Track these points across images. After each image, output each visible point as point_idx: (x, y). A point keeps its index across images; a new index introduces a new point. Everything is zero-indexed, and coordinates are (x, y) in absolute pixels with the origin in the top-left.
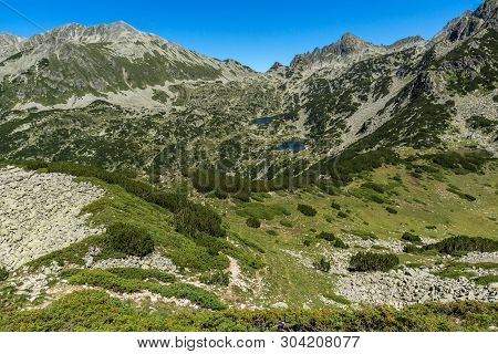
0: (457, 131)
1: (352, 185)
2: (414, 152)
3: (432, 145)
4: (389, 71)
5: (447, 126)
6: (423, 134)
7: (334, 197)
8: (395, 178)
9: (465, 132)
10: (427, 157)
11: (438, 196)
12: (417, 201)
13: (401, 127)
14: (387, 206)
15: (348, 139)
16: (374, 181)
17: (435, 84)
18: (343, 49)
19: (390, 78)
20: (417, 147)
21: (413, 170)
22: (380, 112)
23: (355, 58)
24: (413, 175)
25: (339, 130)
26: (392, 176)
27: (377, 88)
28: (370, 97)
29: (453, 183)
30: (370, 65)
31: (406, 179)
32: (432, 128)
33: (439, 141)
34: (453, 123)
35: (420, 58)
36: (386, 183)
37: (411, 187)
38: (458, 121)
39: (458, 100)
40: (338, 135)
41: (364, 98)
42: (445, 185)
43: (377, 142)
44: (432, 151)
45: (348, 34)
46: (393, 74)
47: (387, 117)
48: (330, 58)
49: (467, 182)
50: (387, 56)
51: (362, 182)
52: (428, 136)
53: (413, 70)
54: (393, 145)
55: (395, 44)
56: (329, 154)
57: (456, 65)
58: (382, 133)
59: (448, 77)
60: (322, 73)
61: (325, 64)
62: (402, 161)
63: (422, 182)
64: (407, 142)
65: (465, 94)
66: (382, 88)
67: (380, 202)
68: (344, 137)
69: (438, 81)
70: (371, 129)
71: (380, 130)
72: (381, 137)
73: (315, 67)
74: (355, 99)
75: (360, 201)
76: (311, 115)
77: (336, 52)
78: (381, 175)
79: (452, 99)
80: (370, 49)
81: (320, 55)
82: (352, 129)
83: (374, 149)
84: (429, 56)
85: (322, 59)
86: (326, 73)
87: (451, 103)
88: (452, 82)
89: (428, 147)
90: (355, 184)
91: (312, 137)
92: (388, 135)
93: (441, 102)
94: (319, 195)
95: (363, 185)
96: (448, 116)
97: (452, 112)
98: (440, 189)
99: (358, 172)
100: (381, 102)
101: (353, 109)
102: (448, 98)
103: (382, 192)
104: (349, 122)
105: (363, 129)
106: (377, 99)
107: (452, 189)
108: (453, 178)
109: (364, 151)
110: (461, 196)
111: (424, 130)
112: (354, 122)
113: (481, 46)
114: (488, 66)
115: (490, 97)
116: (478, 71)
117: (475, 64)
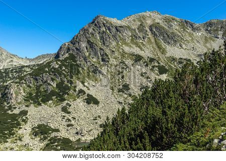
0: (20, 140)
5: (13, 134)
17: (14, 95)
30: (7, 73)
34: (20, 132)
57: (37, 80)
59: (28, 90)
65: (40, 104)
69: (18, 93)
79: (26, 109)
87: (24, 113)
88: (31, 94)
93: (17, 111)
96: (19, 124)
97: (23, 121)
102: (24, 108)
113: (60, 67)
114: (62, 82)
115: (59, 108)
116: (55, 85)
117: (53, 80)
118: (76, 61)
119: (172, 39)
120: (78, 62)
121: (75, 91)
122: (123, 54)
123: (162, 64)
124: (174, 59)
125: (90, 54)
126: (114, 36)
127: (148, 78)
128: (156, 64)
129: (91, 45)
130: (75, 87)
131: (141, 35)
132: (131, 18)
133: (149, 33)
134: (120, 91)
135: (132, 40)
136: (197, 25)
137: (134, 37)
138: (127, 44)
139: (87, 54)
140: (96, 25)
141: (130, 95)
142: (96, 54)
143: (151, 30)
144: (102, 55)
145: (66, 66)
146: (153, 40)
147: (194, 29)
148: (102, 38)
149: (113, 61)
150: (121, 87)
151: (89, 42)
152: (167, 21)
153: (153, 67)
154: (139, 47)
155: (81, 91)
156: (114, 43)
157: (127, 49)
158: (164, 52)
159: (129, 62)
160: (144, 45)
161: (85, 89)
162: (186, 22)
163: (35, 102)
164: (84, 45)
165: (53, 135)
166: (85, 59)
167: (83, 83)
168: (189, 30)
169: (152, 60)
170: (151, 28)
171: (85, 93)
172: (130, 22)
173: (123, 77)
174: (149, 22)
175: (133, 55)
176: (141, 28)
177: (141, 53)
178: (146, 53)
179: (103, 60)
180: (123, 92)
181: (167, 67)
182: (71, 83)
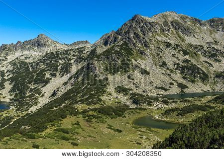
0: (111, 95)
1: (48, 131)
2: (87, 107)
3: (97, 103)
4: (70, 60)
5: (105, 91)
6: (91, 96)
7: (34, 140)
8: (76, 124)
9: (115, 95)
10: (95, 110)
11: (102, 132)
12: (90, 136)
13: (78, 93)
14: (72, 141)
15: (43, 101)
16: (63, 127)
17: (97, 68)
18: (39, 44)
19: (71, 63)
20: (88, 104)
21: (87, 118)
22: (65, 84)
23: (48, 50)
24: (87, 121)
25: (37, 95)
26: (74, 123)
27: (62, 69)
28: (58, 74)
29: (110, 123)
30: (58, 55)
31: (83, 124)
32: (97, 93)
33: (101, 100)
34: (108, 90)
35: (88, 53)
36: (70, 127)
37: (86, 128)
38: (111, 89)
39: (110, 77)
40: (36, 99)
41: (54, 75)
42: (106, 125)
43: (63, 102)
44: (97, 106)
45: (42, 35)
46: (72, 61)
47: (69, 87)
48: (29, 49)
49: (117, 122)
50: (68, 50)
51: (54, 128)
52: (95, 98)
53: (85, 60)
54: (74, 104)
55: (73, 44)
56: (29, 112)
57: (108, 58)
58: (66, 96)
59: (104, 65)
60: (23, 57)
61: (25, 52)
62: (80, 113)
63: (92, 125)
64: (82, 101)
65: (113, 74)
66: (66, 69)
67: (67, 139)
68: (40, 99)
69: (99, 67)
70: (59, 94)
71: (65, 95)
72: (66, 99)
73: (18, 54)
74: (48, 76)
75: (53, 141)
76: (14, 86)
77: (34, 45)
78: (67, 123)
79: (107, 76)
80: (57, 45)
81: (22, 46)
82: (46, 95)
83: (61, 106)
84: (93, 52)
85: (23, 49)
86: (26, 58)
87: (107, 79)
89: (95, 104)
90: (49, 130)
91: (15, 101)
92: (70, 98)
93: (102, 78)
94: (23, 140)
95: (55, 130)
96: (105, 85)
97: (107, 84)
98: (103, 128)
99: (51, 121)
100: (66, 78)
101: (47, 82)
102: (105, 76)
103: (68, 133)
104: (44, 90)
105: (54, 94)
106: (62, 75)
107: (110, 127)
108: (109, 121)
109: (55, 108)
110: (115, 130)
111: (92, 94)
112: (48, 90)
113: (120, 50)
114: (124, 60)
115: (126, 76)
116: (120, 62)
117: (118, 58)
118: (128, 46)
119: (187, 31)
120: (130, 47)
121: (133, 66)
122: (158, 41)
123: (184, 48)
124: (191, 46)
125: (136, 42)
126: (150, 29)
127: (177, 58)
128: (181, 49)
129: (137, 35)
130: (132, 63)
131: (166, 28)
132: (157, 17)
133: (171, 27)
134: (160, 66)
135: (161, 32)
136: (203, 21)
137: (162, 30)
138: (158, 35)
139: (135, 41)
140: (136, 21)
141: (168, 69)
142: (140, 41)
143: (173, 25)
144: (145, 43)
145: (123, 50)
146: (175, 33)
147: (201, 24)
148: (142, 31)
149: (152, 47)
150: (161, 63)
151: (135, 33)
152: (183, 18)
153: (179, 50)
154: (167, 37)
155: (137, 66)
156: (150, 34)
157: (159, 38)
158: (183, 40)
159: (163, 47)
160: (169, 35)
161: (138, 65)
162: (196, 20)
163: (110, 73)
164: (132, 35)
165: (131, 92)
166: (134, 44)
167: (136, 61)
168: (198, 25)
169: (177, 46)
170: (172, 23)
171: (139, 68)
172: (157, 19)
173: (161, 57)
174: (170, 19)
175: (164, 42)
176: (165, 23)
177: (169, 41)
178: (172, 41)
179: (145, 46)
180: (163, 67)
181: (188, 51)
182: (129, 61)
